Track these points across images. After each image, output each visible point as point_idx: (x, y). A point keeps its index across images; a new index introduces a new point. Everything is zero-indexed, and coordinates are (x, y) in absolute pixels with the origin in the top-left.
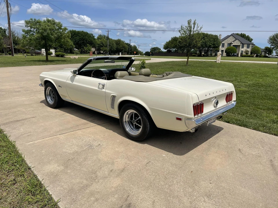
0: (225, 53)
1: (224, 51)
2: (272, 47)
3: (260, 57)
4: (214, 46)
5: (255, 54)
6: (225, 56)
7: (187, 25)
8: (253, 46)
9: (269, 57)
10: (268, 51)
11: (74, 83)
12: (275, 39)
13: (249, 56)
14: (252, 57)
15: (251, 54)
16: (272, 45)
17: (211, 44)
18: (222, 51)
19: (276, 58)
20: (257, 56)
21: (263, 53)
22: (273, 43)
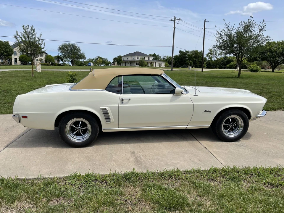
0: (20, 61)
1: (18, 60)
3: (55, 65)
4: (7, 53)
5: (50, 63)
6: (20, 64)
7: (25, 31)
8: (46, 54)
9: (62, 65)
10: (58, 58)
12: (64, 49)
13: (45, 65)
14: (48, 65)
15: (46, 62)
16: (63, 54)
17: (3, 51)
18: (16, 59)
20: (52, 64)
21: (56, 62)
22: (63, 52)
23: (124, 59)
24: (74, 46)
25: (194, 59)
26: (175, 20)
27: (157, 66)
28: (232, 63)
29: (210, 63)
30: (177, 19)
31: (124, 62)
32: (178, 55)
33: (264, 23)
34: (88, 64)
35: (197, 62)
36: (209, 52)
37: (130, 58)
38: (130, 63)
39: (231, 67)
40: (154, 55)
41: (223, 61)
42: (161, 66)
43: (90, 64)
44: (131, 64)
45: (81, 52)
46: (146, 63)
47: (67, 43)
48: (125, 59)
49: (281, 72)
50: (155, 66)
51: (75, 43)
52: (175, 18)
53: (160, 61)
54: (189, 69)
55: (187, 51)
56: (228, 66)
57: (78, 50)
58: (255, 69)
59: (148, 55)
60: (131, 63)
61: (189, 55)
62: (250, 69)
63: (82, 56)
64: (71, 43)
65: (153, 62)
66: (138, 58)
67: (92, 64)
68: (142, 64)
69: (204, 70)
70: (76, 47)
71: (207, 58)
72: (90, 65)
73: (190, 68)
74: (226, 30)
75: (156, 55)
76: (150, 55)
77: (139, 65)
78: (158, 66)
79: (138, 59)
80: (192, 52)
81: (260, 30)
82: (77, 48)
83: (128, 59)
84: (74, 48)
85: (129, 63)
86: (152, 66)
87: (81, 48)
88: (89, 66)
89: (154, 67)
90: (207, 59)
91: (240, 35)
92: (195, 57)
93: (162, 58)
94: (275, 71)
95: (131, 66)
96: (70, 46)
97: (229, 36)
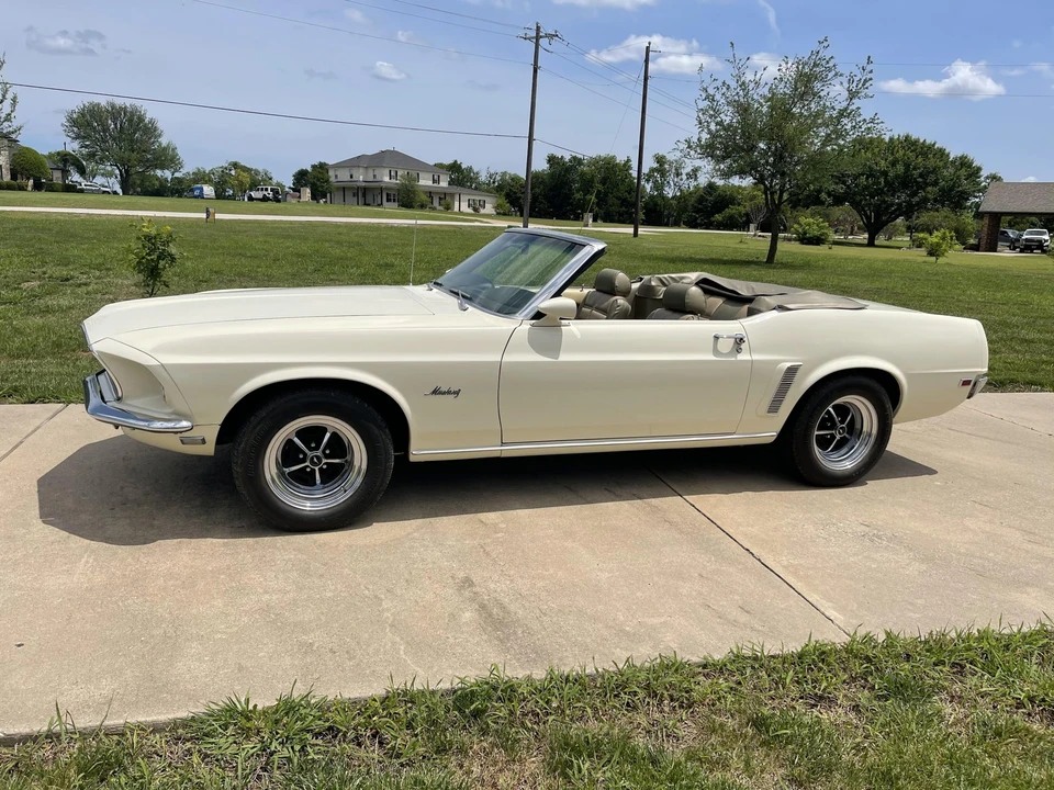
2: (85, 151)
3: (51, 188)
5: (28, 179)
8: (12, 144)
9: (82, 191)
10: (65, 161)
11: (564, 357)
12: (89, 124)
13: (9, 187)
14: (22, 188)
15: (14, 177)
16: (86, 146)
19: (104, 192)
20: (38, 187)
21: (57, 176)
22: (84, 137)
23: (336, 176)
24: (132, 114)
25: (600, 187)
26: (538, 38)
27: (465, 208)
28: (731, 210)
29: (656, 204)
30: (546, 36)
31: (338, 189)
32: (543, 170)
33: (869, 68)
34: (192, 190)
35: (610, 202)
36: (656, 165)
37: (360, 177)
38: (360, 194)
39: (730, 224)
40: (455, 168)
41: (701, 200)
42: (482, 211)
43: (201, 189)
44: (364, 195)
45: (164, 141)
46: (424, 198)
47: (103, 101)
48: (344, 175)
49: (899, 248)
50: (456, 209)
51: (138, 103)
52: (538, 28)
53: (476, 188)
54: (587, 225)
55: (574, 158)
56: (718, 217)
57: (150, 131)
58: (816, 233)
59: (432, 163)
60: (367, 195)
61: (583, 174)
62: (797, 232)
63: (167, 158)
64: (119, 102)
65: (452, 195)
66: (393, 174)
67: (208, 190)
68: (407, 198)
69: (641, 230)
70: (141, 119)
71: (648, 187)
72: (201, 196)
73: (590, 221)
74: (733, 84)
75: (460, 166)
76: (440, 166)
77: (396, 204)
78: (470, 211)
79: (394, 181)
80: (595, 162)
81: (853, 95)
82: (145, 125)
83: (354, 179)
84: (130, 121)
85: (355, 195)
86: (448, 208)
87: (160, 125)
88: (196, 197)
89: (456, 213)
90: (648, 190)
91: (781, 109)
92: (604, 181)
93: (483, 178)
94: (876, 242)
95: (366, 204)
96: (116, 112)
97: (743, 109)
